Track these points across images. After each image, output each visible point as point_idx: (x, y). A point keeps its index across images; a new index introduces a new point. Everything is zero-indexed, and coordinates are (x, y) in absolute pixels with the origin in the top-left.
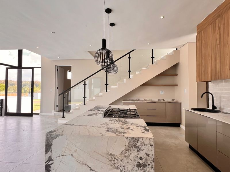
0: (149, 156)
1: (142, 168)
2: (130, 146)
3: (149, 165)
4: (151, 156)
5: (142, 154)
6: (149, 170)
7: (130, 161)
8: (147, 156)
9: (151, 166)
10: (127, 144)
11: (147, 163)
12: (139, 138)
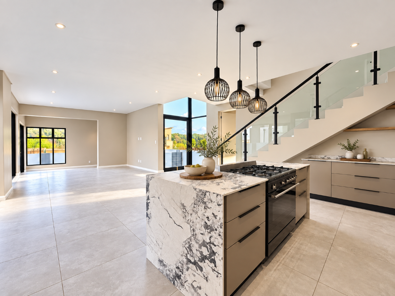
0: (216, 218)
1: (209, 231)
2: (198, 200)
3: (216, 230)
4: (218, 218)
5: (209, 213)
6: (216, 237)
7: (198, 218)
8: (214, 218)
9: (218, 232)
10: (195, 197)
11: (214, 226)
12: (207, 192)
